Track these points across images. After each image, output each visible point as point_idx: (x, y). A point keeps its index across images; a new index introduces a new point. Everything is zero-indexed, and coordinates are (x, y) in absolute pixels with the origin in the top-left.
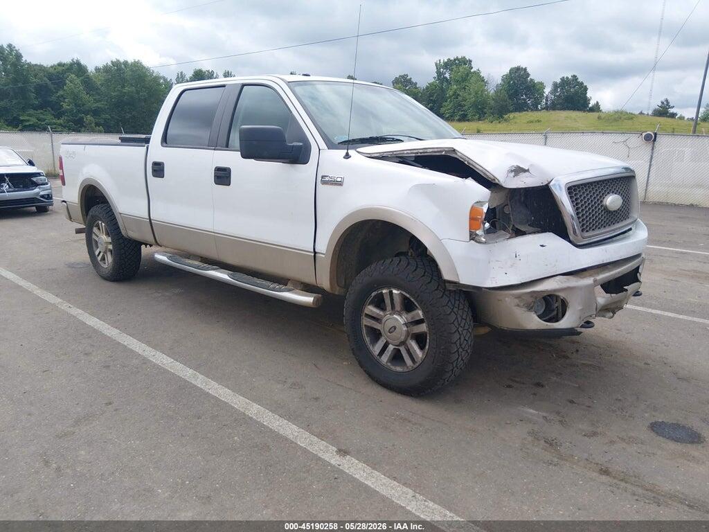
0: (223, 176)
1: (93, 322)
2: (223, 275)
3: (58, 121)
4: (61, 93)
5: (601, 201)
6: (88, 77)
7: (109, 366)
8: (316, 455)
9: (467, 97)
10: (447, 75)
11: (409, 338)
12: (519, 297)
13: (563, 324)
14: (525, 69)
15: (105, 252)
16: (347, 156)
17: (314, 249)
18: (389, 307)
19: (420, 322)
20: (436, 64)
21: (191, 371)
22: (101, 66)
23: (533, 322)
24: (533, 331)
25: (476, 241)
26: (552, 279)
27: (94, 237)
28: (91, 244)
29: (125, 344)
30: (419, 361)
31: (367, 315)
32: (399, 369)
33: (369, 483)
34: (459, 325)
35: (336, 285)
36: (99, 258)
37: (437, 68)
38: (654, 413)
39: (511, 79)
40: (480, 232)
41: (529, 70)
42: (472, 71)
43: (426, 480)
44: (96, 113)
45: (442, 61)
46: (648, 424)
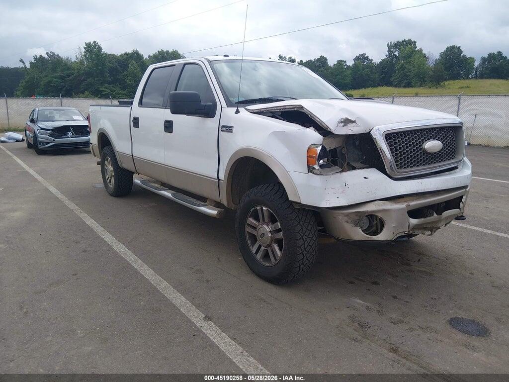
0: (168, 126)
1: (90, 222)
2: (168, 194)
3: (123, 92)
4: (126, 73)
5: (420, 146)
6: (143, 62)
7: (86, 251)
8: (189, 319)
9: (412, 69)
10: (397, 53)
11: (273, 242)
12: (347, 215)
13: (381, 237)
14: (459, 48)
15: (111, 177)
16: (237, 112)
17: (218, 177)
18: (261, 220)
19: (279, 231)
20: (388, 45)
21: (135, 257)
22: (152, 55)
23: (358, 234)
24: (359, 241)
25: (314, 173)
26: (373, 203)
27: (105, 167)
28: (104, 171)
29: (103, 237)
30: (278, 259)
31: (248, 225)
32: (267, 264)
33: (215, 341)
34: (304, 234)
35: (232, 203)
36: (108, 181)
37: (389, 48)
38: (457, 311)
39: (448, 55)
40: (317, 167)
41: (462, 48)
42: (416, 49)
43: (256, 342)
45: (392, 43)
46: (448, 318)
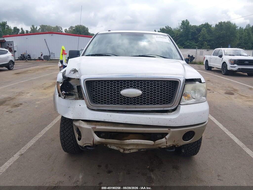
44: (210, 41)
